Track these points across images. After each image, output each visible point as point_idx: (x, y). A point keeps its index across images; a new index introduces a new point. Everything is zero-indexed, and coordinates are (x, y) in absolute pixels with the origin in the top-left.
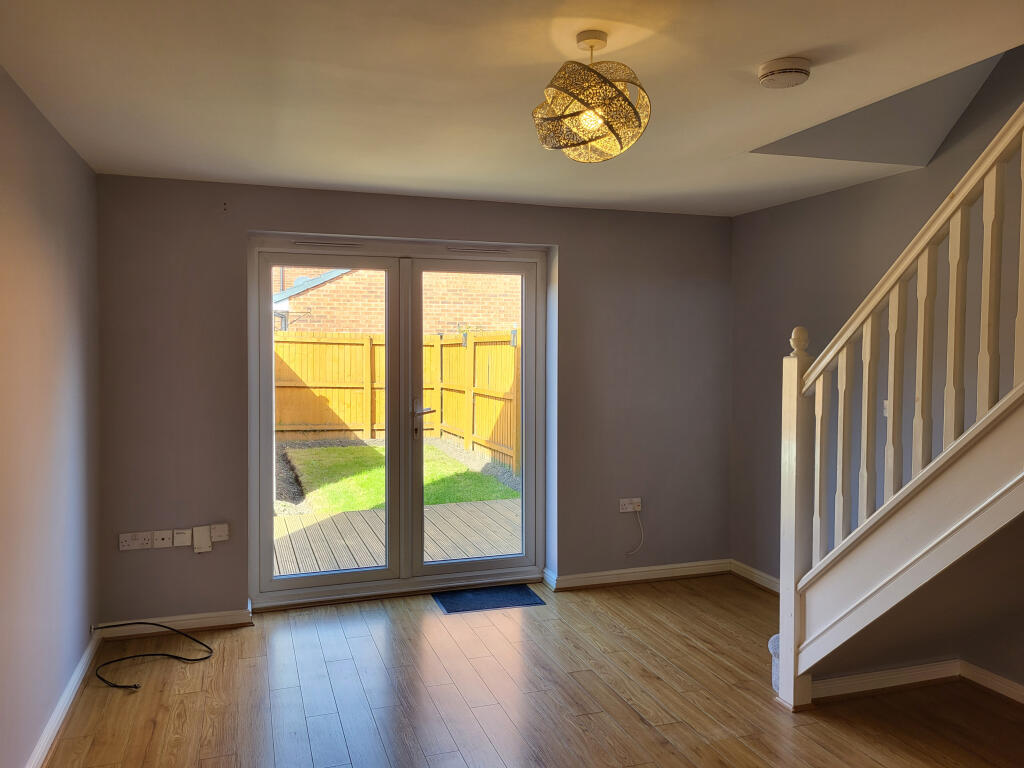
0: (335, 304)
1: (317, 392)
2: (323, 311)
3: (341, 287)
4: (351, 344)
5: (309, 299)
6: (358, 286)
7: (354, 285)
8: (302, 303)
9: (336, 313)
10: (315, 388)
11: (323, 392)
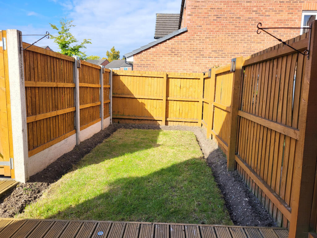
0: (155, 58)
1: (140, 101)
2: (149, 62)
3: (158, 50)
4: (157, 77)
5: (142, 56)
6: (166, 49)
7: (164, 49)
8: (139, 58)
9: (155, 62)
10: (139, 99)
11: (143, 101)
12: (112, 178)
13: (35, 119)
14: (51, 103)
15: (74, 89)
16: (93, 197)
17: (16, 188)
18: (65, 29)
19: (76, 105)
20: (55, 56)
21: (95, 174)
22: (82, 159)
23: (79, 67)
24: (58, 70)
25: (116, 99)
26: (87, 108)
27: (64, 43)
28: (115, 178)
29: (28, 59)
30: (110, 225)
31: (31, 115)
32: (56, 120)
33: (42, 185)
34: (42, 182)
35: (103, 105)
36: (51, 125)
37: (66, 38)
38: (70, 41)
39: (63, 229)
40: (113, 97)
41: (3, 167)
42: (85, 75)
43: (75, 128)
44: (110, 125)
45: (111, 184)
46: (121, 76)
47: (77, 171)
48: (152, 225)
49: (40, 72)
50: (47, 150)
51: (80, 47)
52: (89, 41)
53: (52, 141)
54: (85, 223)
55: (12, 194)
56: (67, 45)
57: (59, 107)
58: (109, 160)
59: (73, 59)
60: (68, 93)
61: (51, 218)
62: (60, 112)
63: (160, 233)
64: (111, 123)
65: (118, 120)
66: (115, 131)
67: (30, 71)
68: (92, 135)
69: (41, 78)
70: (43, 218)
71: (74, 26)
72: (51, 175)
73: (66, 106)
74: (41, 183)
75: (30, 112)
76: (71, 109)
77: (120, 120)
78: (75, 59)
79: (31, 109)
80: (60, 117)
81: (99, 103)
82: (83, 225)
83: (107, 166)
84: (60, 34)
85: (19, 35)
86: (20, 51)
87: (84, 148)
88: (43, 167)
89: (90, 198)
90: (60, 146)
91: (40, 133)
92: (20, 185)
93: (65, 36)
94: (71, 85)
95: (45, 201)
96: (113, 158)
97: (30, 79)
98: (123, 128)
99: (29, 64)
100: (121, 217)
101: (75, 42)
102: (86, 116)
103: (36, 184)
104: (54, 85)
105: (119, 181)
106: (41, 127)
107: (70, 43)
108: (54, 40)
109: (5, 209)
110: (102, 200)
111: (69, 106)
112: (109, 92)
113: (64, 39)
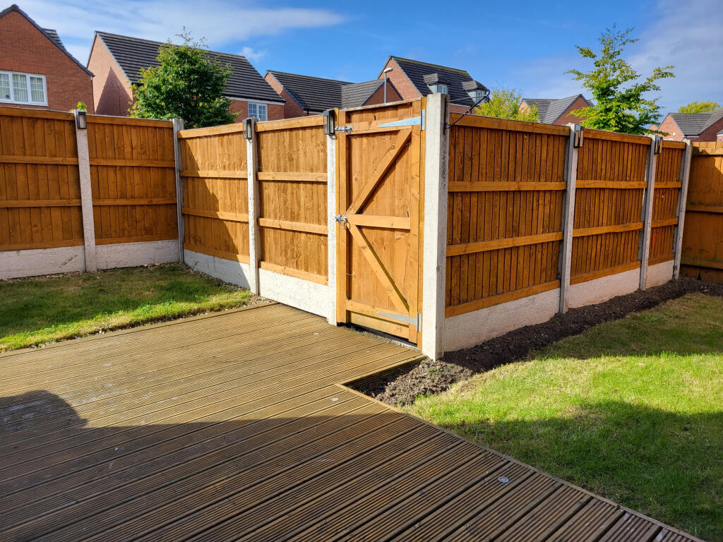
12: (597, 395)
13: (465, 251)
14: (502, 223)
15: (563, 193)
16: (535, 418)
17: (419, 365)
18: (611, 52)
19: (565, 229)
20: (519, 129)
21: (564, 378)
22: (555, 343)
23: (578, 147)
24: (526, 156)
25: (698, 217)
26: (597, 235)
27: (605, 86)
28: (602, 397)
29: (461, 141)
30: (528, 474)
31: (459, 242)
32: (513, 257)
33: (462, 371)
34: (463, 366)
35: (648, 230)
36: (501, 266)
37: (612, 72)
38: (620, 79)
39: (448, 447)
40: (687, 212)
41: (407, 326)
42: (599, 161)
43: (559, 277)
44: (670, 281)
45: (585, 406)
46: (716, 158)
47: (530, 364)
48: (617, 509)
49: (485, 163)
50: (484, 312)
51: (644, 88)
52: (667, 70)
53: (500, 296)
54: (487, 453)
55: (411, 372)
56: (612, 88)
57: (522, 229)
58: (612, 359)
59: (567, 129)
60: (546, 202)
61: (446, 427)
62: (522, 241)
63: (625, 531)
64: (677, 277)
65: (698, 271)
66: (674, 298)
67: (463, 162)
68: (606, 299)
69: (484, 175)
70: (435, 422)
71: (633, 41)
72: (484, 359)
73: (540, 230)
74: (462, 368)
75: (457, 236)
76: (552, 237)
77: (703, 274)
78: (570, 130)
79: (460, 232)
80: (521, 251)
81: (635, 226)
82: (483, 455)
83: (600, 368)
84: (599, 66)
85: (444, 102)
86: (444, 131)
87: (574, 322)
88: (473, 342)
89: (527, 419)
90: (516, 309)
91: (474, 278)
92: (427, 361)
93: (608, 69)
94: (555, 186)
95: (452, 398)
96: (624, 355)
97: (461, 177)
98: (707, 292)
99: (462, 150)
100: (569, 473)
101: (632, 78)
102: (593, 254)
103: (452, 367)
104: (513, 186)
105: (608, 404)
106: (477, 267)
107: (619, 83)
108: (582, 81)
109: (394, 392)
110: (547, 429)
111: (547, 229)
112: (678, 199)
113: (606, 76)
